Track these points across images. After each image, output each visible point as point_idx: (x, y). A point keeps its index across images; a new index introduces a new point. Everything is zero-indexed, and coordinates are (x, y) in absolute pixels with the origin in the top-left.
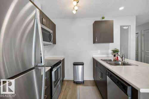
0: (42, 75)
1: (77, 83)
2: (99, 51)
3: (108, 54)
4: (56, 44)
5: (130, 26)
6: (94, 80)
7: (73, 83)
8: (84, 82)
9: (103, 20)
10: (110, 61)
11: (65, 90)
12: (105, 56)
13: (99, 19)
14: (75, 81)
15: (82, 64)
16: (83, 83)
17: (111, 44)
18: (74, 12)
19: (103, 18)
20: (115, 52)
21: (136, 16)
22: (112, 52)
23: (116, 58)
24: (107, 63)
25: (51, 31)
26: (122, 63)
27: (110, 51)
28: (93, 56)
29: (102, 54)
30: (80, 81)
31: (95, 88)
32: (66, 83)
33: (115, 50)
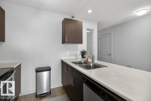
1: (41, 96)
2: (68, 53)
3: (76, 56)
5: (94, 30)
8: (50, 92)
9: (74, 19)
12: (74, 57)
14: (38, 94)
15: (49, 69)
16: (49, 94)
17: (79, 45)
19: (73, 17)
22: (81, 53)
23: (86, 60)
26: (93, 65)
27: (79, 53)
28: (62, 59)
29: (72, 56)
30: (46, 92)
33: (83, 51)
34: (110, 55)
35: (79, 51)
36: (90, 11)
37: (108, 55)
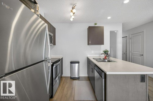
0: (49, 66)
1: (73, 79)
2: (93, 52)
3: (100, 54)
4: (55, 45)
5: (118, 31)
6: (88, 77)
7: (70, 79)
9: (96, 26)
10: (100, 59)
11: (63, 83)
12: (98, 56)
13: (92, 25)
14: (72, 77)
16: (78, 79)
17: (102, 46)
18: (72, 20)
19: (96, 24)
20: (106, 52)
21: (123, 23)
22: (103, 52)
24: (97, 61)
25: (52, 35)
28: (88, 56)
29: (96, 54)
30: (77, 77)
31: (88, 82)
32: (64, 79)
34: (142, 55)
35: (102, 51)
36: (109, 18)
37: (140, 56)
